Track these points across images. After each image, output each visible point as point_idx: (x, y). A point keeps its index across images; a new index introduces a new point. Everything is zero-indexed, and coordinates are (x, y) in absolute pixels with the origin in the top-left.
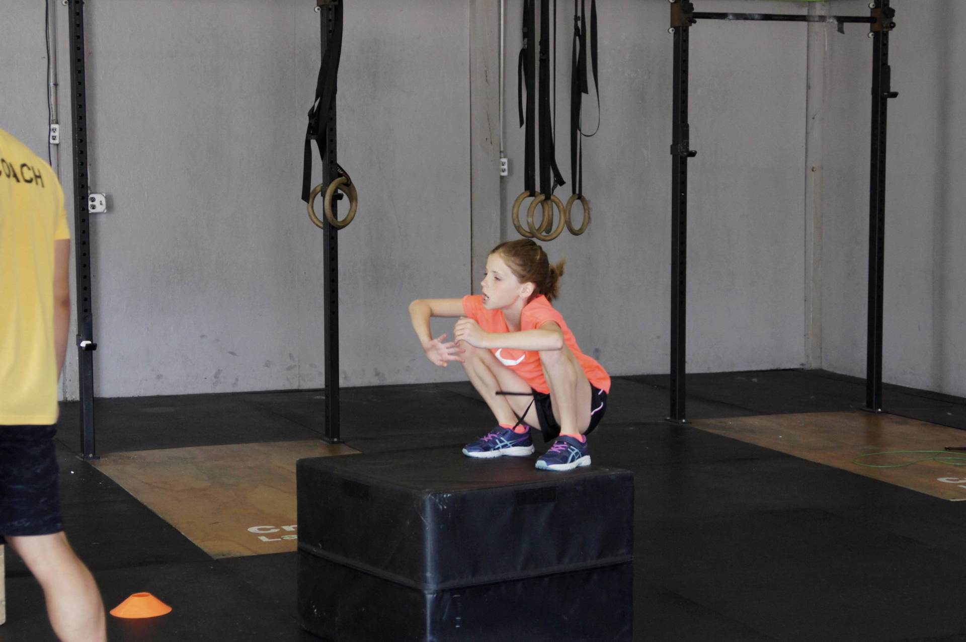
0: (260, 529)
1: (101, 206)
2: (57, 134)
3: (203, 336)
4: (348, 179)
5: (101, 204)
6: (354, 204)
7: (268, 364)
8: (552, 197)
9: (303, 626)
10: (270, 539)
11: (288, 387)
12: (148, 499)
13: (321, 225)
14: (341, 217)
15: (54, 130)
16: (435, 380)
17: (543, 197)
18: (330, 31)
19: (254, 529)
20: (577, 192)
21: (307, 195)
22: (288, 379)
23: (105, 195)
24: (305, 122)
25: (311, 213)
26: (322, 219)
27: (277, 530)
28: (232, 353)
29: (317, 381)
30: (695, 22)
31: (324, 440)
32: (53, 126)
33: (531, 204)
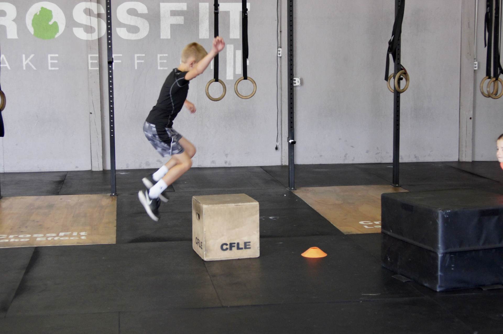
0: (364, 223)
1: (298, 83)
2: (280, 52)
3: (340, 139)
4: (405, 71)
5: (298, 82)
6: (408, 82)
7: (367, 152)
8: (499, 79)
9: (383, 265)
10: (369, 227)
11: (376, 162)
12: (316, 208)
13: (393, 91)
14: (402, 88)
15: (280, 51)
16: (442, 160)
17: (494, 79)
18: (399, 6)
19: (362, 223)
21: (387, 78)
22: (376, 158)
23: (300, 78)
24: (387, 46)
25: (389, 86)
26: (393, 88)
27: (372, 223)
28: (352, 147)
29: (389, 159)
31: (392, 185)
32: (279, 49)
33: (489, 82)
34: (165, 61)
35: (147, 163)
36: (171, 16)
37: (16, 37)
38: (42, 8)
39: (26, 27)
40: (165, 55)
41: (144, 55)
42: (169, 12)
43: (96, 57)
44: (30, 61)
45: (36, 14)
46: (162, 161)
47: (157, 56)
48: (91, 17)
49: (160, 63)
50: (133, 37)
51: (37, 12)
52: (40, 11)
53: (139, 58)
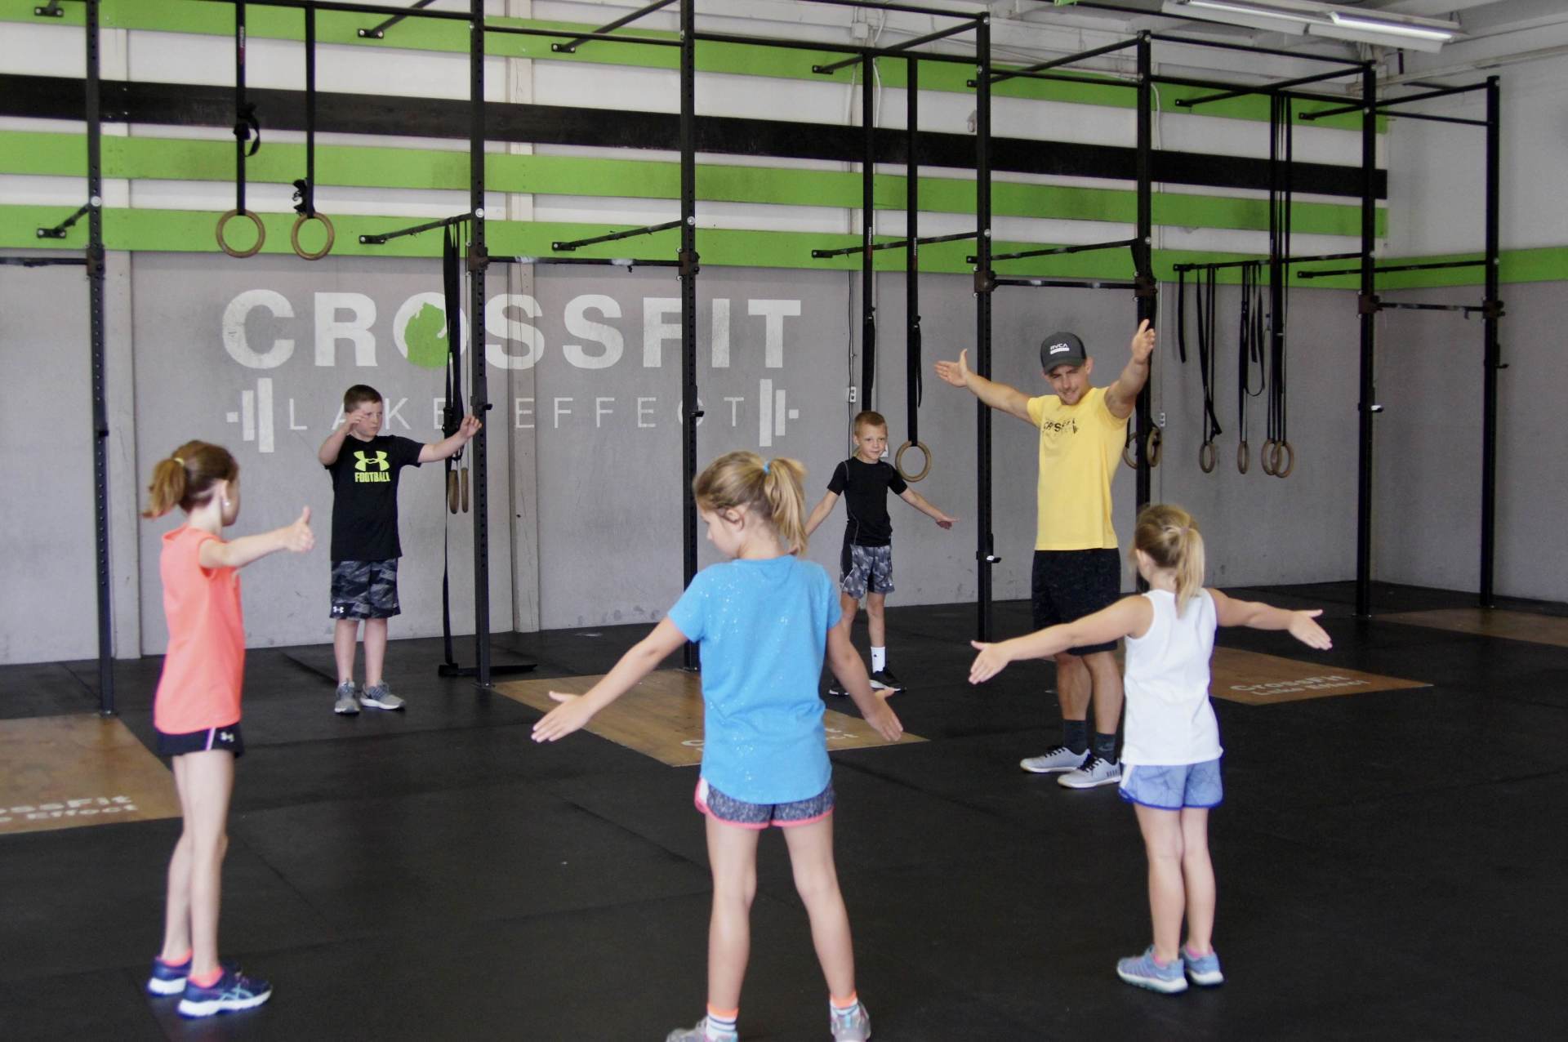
2: (854, 395)
6: (1159, 450)
20: (1244, 439)
30: (1381, 310)
32: (852, 388)
34: (651, 411)
35: (617, 615)
36: (663, 322)
37: (373, 363)
38: (425, 305)
39: (394, 345)
40: (650, 399)
41: (613, 399)
42: (660, 317)
43: (531, 402)
44: (399, 411)
45: (413, 318)
46: (644, 609)
47: (636, 401)
48: (523, 325)
49: (643, 415)
50: (594, 363)
51: (415, 314)
52: (421, 312)
53: (604, 405)
